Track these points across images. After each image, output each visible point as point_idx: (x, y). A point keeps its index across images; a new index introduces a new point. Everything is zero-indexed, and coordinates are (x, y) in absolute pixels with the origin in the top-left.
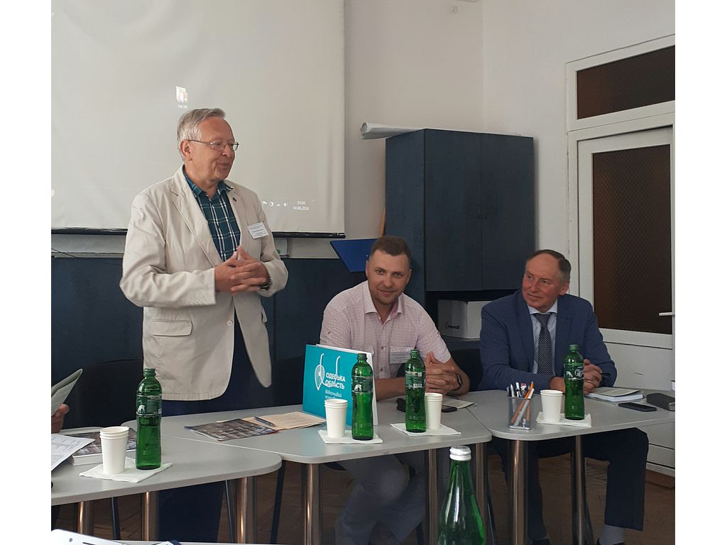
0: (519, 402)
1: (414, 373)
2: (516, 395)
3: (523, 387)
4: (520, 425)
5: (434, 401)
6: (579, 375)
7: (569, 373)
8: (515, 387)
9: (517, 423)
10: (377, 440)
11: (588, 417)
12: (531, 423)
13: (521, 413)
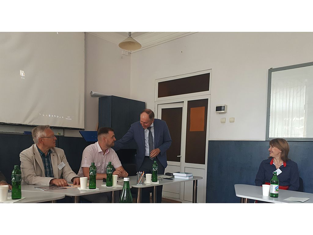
0: (140, 177)
1: (109, 169)
2: (139, 175)
3: (141, 173)
4: (140, 183)
5: (115, 177)
6: (156, 169)
7: (154, 169)
8: (139, 173)
9: (139, 183)
10: (97, 189)
11: (158, 181)
12: (143, 183)
13: (140, 180)
